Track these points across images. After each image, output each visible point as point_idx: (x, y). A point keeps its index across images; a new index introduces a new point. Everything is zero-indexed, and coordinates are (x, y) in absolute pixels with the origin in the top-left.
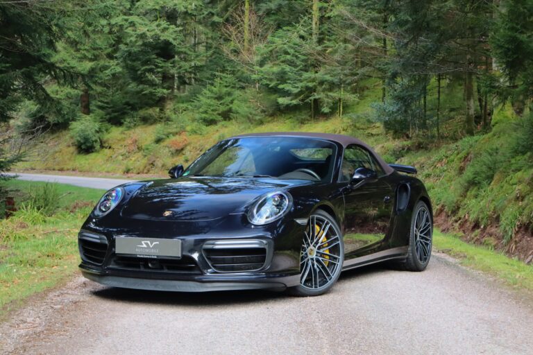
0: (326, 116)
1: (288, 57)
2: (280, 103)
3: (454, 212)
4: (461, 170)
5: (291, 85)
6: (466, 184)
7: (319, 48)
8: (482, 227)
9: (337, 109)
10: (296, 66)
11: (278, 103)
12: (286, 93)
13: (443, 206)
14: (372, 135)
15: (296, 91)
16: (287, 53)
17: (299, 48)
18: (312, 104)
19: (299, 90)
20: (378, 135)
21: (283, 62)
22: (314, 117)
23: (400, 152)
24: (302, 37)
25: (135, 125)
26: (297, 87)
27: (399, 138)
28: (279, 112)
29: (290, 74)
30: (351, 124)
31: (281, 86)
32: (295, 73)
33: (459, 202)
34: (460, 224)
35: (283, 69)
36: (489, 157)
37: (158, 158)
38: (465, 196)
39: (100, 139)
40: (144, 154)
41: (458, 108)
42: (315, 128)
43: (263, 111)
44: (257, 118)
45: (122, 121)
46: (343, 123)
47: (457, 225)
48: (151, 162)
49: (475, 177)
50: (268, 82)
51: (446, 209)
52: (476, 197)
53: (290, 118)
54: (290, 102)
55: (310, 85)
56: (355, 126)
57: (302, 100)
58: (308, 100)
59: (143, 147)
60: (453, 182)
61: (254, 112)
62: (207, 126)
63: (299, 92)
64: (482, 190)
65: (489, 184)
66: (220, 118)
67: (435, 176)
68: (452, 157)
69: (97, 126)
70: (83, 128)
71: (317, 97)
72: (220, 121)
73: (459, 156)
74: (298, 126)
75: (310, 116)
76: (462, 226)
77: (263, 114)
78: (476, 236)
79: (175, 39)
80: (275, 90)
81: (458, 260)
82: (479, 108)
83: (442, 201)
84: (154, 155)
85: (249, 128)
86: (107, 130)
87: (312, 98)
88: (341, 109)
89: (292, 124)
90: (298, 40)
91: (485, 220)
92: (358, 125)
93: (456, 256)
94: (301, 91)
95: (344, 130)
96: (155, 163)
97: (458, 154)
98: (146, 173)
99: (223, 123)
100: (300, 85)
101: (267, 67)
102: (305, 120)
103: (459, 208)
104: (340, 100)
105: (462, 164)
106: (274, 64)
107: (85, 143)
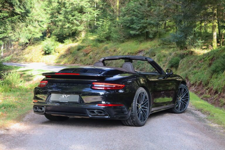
0: (152, 39)
1: (135, 13)
2: (131, 33)
3: (206, 85)
4: (210, 65)
5: (136, 25)
6: (212, 72)
7: (148, 9)
8: (219, 93)
9: (156, 36)
10: (138, 17)
11: (130, 33)
12: (134, 29)
13: (201, 82)
14: (171, 47)
15: (138, 28)
16: (134, 11)
17: (140, 9)
18: (145, 33)
19: (139, 27)
20: (174, 48)
21: (132, 15)
22: (146, 39)
23: (183, 55)
24: (141, 4)
25: (69, 42)
26: (139, 26)
27: (182, 49)
28: (131, 37)
29: (135, 20)
30: (162, 42)
31: (131, 26)
32: (138, 20)
33: (208, 80)
34: (209, 91)
35: (132, 18)
36: (223, 59)
37: (78, 57)
38: (211, 78)
39: (54, 49)
40: (73, 55)
41: (209, 36)
42: (146, 44)
43: (124, 37)
44: (121, 40)
45: (64, 41)
46: (159, 42)
47: (207, 91)
48: (75, 59)
49: (216, 69)
50: (126, 24)
51: (203, 83)
52: (216, 78)
53: (136, 40)
54: (135, 33)
55: (144, 25)
56: (164, 44)
57: (141, 32)
58: (143, 32)
59: (72, 52)
60: (206, 70)
61: (120, 37)
62: (100, 43)
63: (139, 28)
64: (219, 75)
65: (223, 72)
66: (105, 39)
67: (198, 67)
68: (206, 59)
69: (53, 43)
70: (47, 44)
71: (147, 30)
72: (105, 41)
73: (209, 58)
74: (139, 43)
75: (144, 39)
76: (210, 92)
77: (124, 38)
78: (216, 97)
79: (86, 5)
80: (129, 28)
81: (205, 116)
82: (219, 36)
83: (201, 79)
84: (76, 56)
85: (118, 44)
86: (57, 45)
87: (145, 31)
88: (158, 36)
89: (137, 43)
90: (139, 6)
91: (220, 90)
92: (165, 43)
93: (205, 113)
94: (140, 28)
95: (159, 45)
96: (77, 60)
97: (209, 57)
98: (73, 64)
99: (107, 42)
100: (140, 25)
101: (126, 17)
102: (142, 41)
103: (208, 83)
104: (157, 32)
105: (210, 62)
106: (129, 16)
107: (48, 50)
